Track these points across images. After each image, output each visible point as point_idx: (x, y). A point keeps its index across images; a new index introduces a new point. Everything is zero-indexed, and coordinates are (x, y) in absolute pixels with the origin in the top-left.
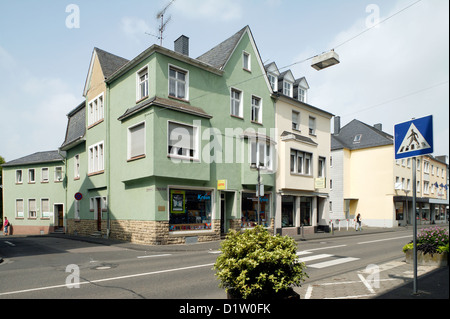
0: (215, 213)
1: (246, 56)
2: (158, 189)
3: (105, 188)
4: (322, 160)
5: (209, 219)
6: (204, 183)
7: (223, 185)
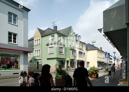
0: (66, 65)
1: (71, 32)
2: (57, 60)
3: (41, 59)
4: (84, 53)
5: (65, 66)
6: (64, 59)
7: (68, 59)
